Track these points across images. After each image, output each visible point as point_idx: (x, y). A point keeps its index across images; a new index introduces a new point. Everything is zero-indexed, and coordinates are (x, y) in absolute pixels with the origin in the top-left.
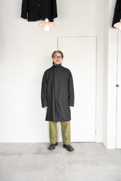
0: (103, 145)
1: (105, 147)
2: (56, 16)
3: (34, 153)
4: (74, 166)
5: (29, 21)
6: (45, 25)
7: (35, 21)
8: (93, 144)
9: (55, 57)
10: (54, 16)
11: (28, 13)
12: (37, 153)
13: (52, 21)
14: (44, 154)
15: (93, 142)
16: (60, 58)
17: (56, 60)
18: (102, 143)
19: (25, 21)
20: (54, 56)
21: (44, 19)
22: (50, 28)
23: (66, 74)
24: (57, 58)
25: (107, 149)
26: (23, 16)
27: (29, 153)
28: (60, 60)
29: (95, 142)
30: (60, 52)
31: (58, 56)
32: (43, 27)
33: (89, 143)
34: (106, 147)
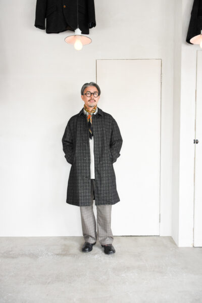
0: (171, 240)
1: (175, 244)
2: (94, 25)
3: (58, 255)
4: (123, 275)
5: (48, 32)
6: (75, 40)
7: (58, 33)
8: (154, 239)
9: (86, 94)
10: (90, 24)
11: (46, 19)
12: (61, 254)
13: (88, 33)
14: (74, 255)
15: (155, 236)
16: (96, 96)
17: (89, 99)
18: (171, 237)
19: (42, 33)
20: (85, 92)
21: (73, 30)
22: (83, 45)
23: (108, 124)
24: (89, 95)
25: (178, 248)
26: (39, 24)
27: (49, 254)
28: (96, 99)
29: (159, 236)
30: (95, 85)
31: (92, 92)
32: (72, 43)
33: (148, 237)
34: (177, 243)
